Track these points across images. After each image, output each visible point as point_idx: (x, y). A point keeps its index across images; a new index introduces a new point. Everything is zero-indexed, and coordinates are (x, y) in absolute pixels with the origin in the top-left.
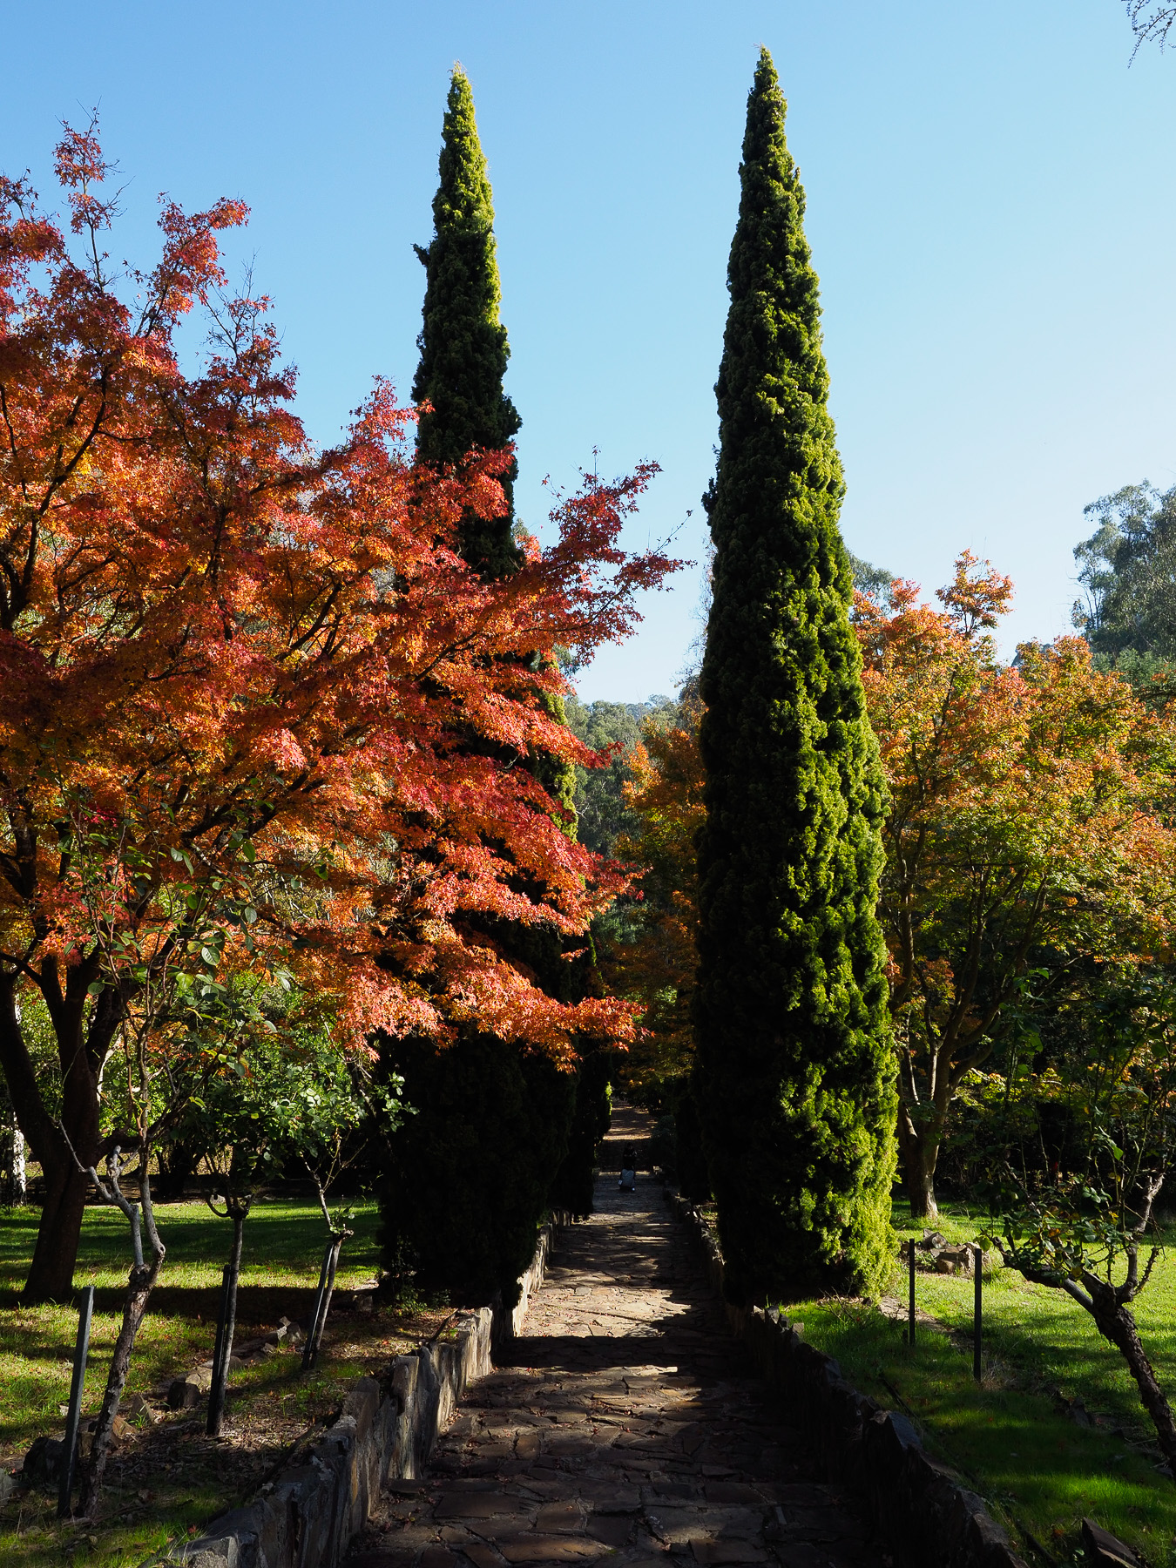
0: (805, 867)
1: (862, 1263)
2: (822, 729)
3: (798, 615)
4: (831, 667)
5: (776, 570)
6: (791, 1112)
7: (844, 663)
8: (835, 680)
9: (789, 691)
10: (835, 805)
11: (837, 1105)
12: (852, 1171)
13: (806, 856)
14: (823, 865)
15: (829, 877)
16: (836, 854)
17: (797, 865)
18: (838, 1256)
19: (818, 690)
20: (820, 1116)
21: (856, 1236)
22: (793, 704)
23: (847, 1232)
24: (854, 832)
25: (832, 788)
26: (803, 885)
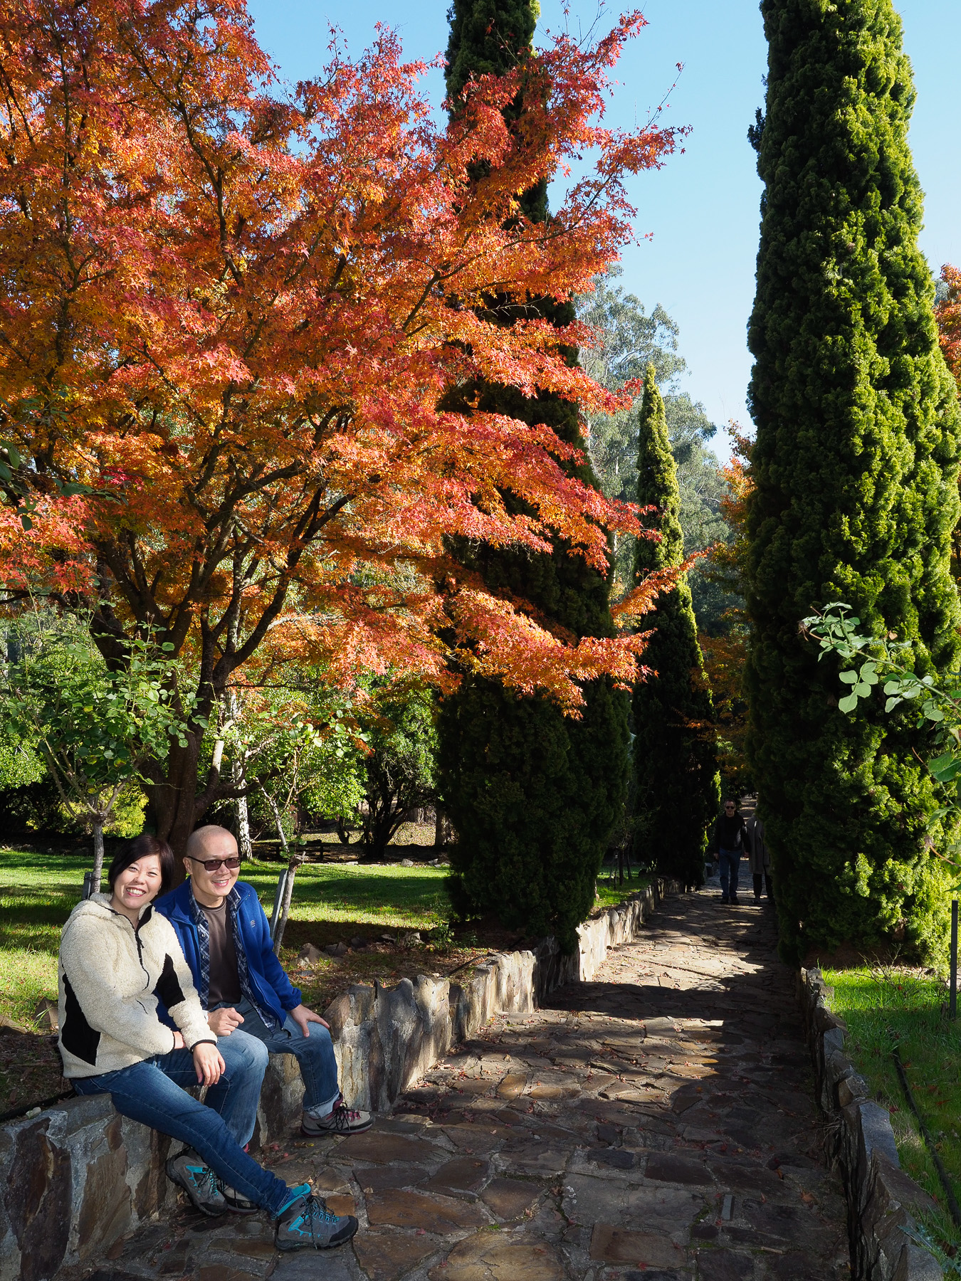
0: (862, 517)
1: (926, 934)
2: (884, 365)
3: (854, 240)
4: (895, 296)
5: (827, 192)
6: (845, 775)
7: (911, 292)
8: (900, 310)
9: (842, 324)
10: (899, 449)
11: (899, 771)
12: (916, 839)
13: (863, 505)
14: (883, 514)
15: (890, 527)
16: (899, 503)
17: (853, 514)
18: (898, 924)
19: (878, 322)
20: (879, 780)
21: (921, 905)
22: (848, 338)
23: (910, 902)
24: (922, 479)
25: (896, 431)
26: (860, 536)
